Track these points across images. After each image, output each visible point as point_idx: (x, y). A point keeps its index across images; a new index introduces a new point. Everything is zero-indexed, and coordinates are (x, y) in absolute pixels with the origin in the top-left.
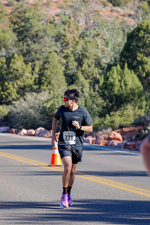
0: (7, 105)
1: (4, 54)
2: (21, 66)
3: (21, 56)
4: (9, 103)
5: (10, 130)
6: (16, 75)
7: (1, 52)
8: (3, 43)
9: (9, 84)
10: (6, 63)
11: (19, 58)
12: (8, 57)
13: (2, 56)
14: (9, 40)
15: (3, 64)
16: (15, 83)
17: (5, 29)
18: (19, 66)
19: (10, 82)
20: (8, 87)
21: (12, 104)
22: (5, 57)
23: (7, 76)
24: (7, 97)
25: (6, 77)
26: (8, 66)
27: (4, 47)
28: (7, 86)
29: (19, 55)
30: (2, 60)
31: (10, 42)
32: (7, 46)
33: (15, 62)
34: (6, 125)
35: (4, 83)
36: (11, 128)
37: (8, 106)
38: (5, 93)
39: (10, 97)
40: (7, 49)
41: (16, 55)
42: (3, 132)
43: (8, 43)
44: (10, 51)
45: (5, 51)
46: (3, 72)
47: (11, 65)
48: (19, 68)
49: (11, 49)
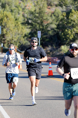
2: (76, 18)
3: (77, 11)
6: (73, 25)
7: (63, 9)
8: (64, 2)
9: (68, 31)
10: (66, 16)
11: (76, 13)
12: (67, 11)
13: (64, 11)
15: (64, 17)
16: (73, 30)
18: (75, 18)
23: (67, 25)
26: (68, 18)
27: (65, 5)
29: (75, 11)
30: (63, 14)
33: (72, 15)
37: (67, 47)
40: (67, 7)
41: (73, 11)
43: (67, 2)
44: (69, 8)
45: (65, 8)
46: (64, 23)
47: (70, 17)
48: (75, 20)
49: (69, 6)
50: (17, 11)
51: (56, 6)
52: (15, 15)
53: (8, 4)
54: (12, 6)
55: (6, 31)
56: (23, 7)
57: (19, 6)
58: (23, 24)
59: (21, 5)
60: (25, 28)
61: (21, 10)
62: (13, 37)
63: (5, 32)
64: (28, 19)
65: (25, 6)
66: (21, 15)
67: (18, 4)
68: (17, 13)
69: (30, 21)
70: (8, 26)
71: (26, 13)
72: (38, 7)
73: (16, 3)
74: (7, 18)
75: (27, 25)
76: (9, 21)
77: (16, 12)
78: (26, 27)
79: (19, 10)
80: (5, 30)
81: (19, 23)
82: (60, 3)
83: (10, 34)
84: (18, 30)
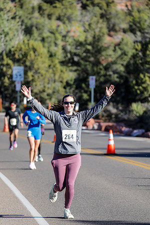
0: (142, 102)
1: (139, 39)
4: (144, 100)
5: (146, 134)
7: (136, 37)
8: (138, 25)
9: (144, 76)
10: (141, 50)
12: (143, 42)
13: (137, 42)
14: (146, 21)
15: (137, 52)
17: (142, 7)
19: (147, 74)
20: (144, 80)
21: (148, 101)
22: (141, 42)
23: (143, 66)
24: (142, 93)
25: (142, 68)
26: (145, 55)
27: (140, 31)
28: (142, 79)
30: (137, 47)
31: (147, 24)
32: (144, 29)
34: (141, 128)
35: (139, 75)
36: (147, 131)
37: (143, 104)
38: (141, 88)
39: (146, 93)
40: (144, 33)
42: (137, 136)
43: (144, 24)
45: (141, 36)
46: (138, 62)
47: (148, 52)
49: (147, 33)
50: (53, 39)
51: (125, 31)
52: (49, 48)
53: (36, 28)
54: (43, 30)
55: (33, 76)
56: (64, 33)
57: (57, 30)
58: (63, 63)
59: (59, 29)
60: (66, 70)
61: (60, 37)
62: (45, 87)
63: (30, 78)
64: (73, 54)
65: (68, 32)
66: (60, 47)
67: (54, 27)
68: (53, 44)
69: (76, 59)
70: (36, 66)
71: (70, 45)
72: (92, 34)
73: (51, 26)
74: (34, 52)
75: (70, 65)
76: (39, 58)
77: (50, 42)
78: (68, 69)
79: (56, 39)
80: (30, 74)
81: (57, 61)
82: (131, 26)
83: (40, 81)
84: (55, 74)
